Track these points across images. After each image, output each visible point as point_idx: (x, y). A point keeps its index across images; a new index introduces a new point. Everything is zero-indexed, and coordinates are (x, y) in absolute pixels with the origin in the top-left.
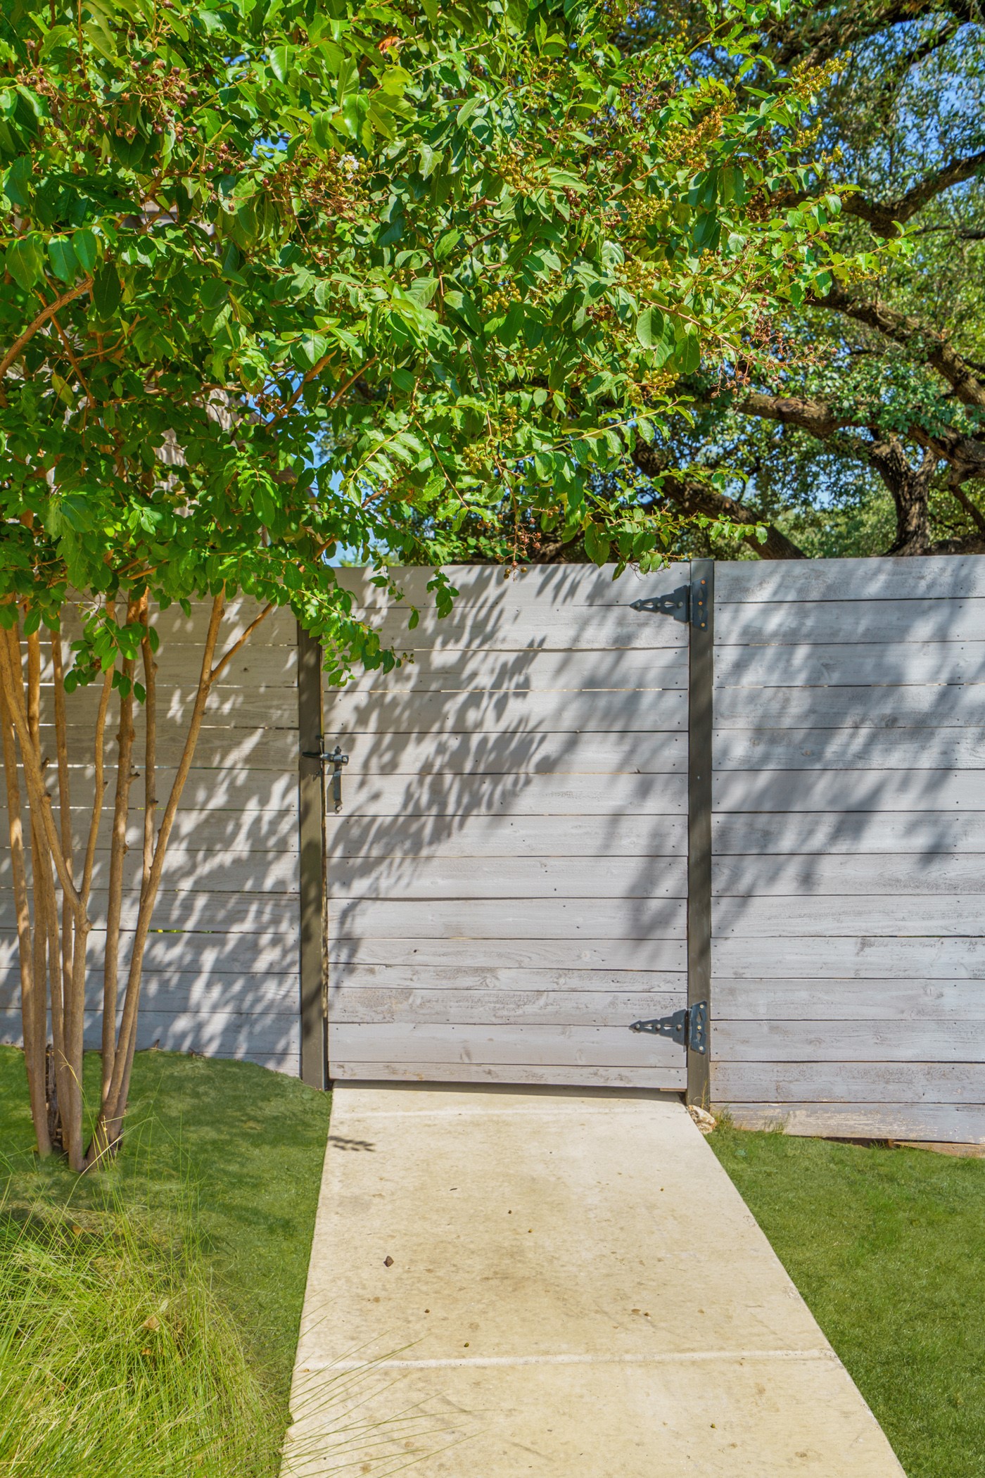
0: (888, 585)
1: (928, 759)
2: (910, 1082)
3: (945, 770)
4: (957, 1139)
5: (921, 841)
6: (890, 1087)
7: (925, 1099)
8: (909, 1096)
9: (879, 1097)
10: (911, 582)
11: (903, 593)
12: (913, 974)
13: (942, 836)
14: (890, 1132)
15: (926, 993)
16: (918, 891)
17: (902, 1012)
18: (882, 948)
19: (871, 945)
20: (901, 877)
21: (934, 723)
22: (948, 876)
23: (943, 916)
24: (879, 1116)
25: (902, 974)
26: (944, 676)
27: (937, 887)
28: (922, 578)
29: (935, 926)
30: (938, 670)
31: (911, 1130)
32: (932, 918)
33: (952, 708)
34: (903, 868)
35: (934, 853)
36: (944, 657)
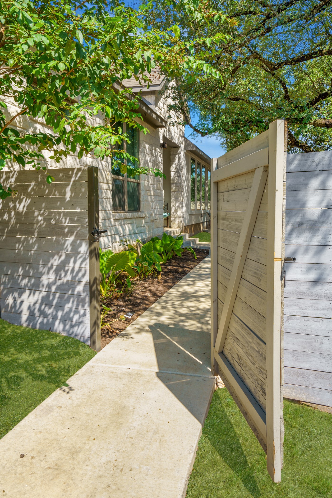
0: (299, 165)
1: (316, 240)
2: (308, 378)
3: (324, 246)
4: (328, 405)
5: (312, 276)
6: (299, 379)
7: (314, 386)
8: (307, 384)
9: (294, 382)
10: (309, 163)
11: (305, 169)
12: (309, 333)
13: (321, 275)
14: (299, 397)
15: (315, 342)
16: (312, 298)
17: (305, 348)
18: (296, 321)
19: (292, 319)
20: (305, 291)
21: (319, 225)
22: (326, 292)
23: (324, 309)
24: (294, 390)
25: (305, 332)
26: (324, 204)
27: (321, 296)
28: (314, 162)
29: (319, 313)
30: (321, 202)
31: (308, 398)
32: (318, 309)
33: (327, 219)
34: (305, 287)
35: (317, 282)
36: (324, 196)
